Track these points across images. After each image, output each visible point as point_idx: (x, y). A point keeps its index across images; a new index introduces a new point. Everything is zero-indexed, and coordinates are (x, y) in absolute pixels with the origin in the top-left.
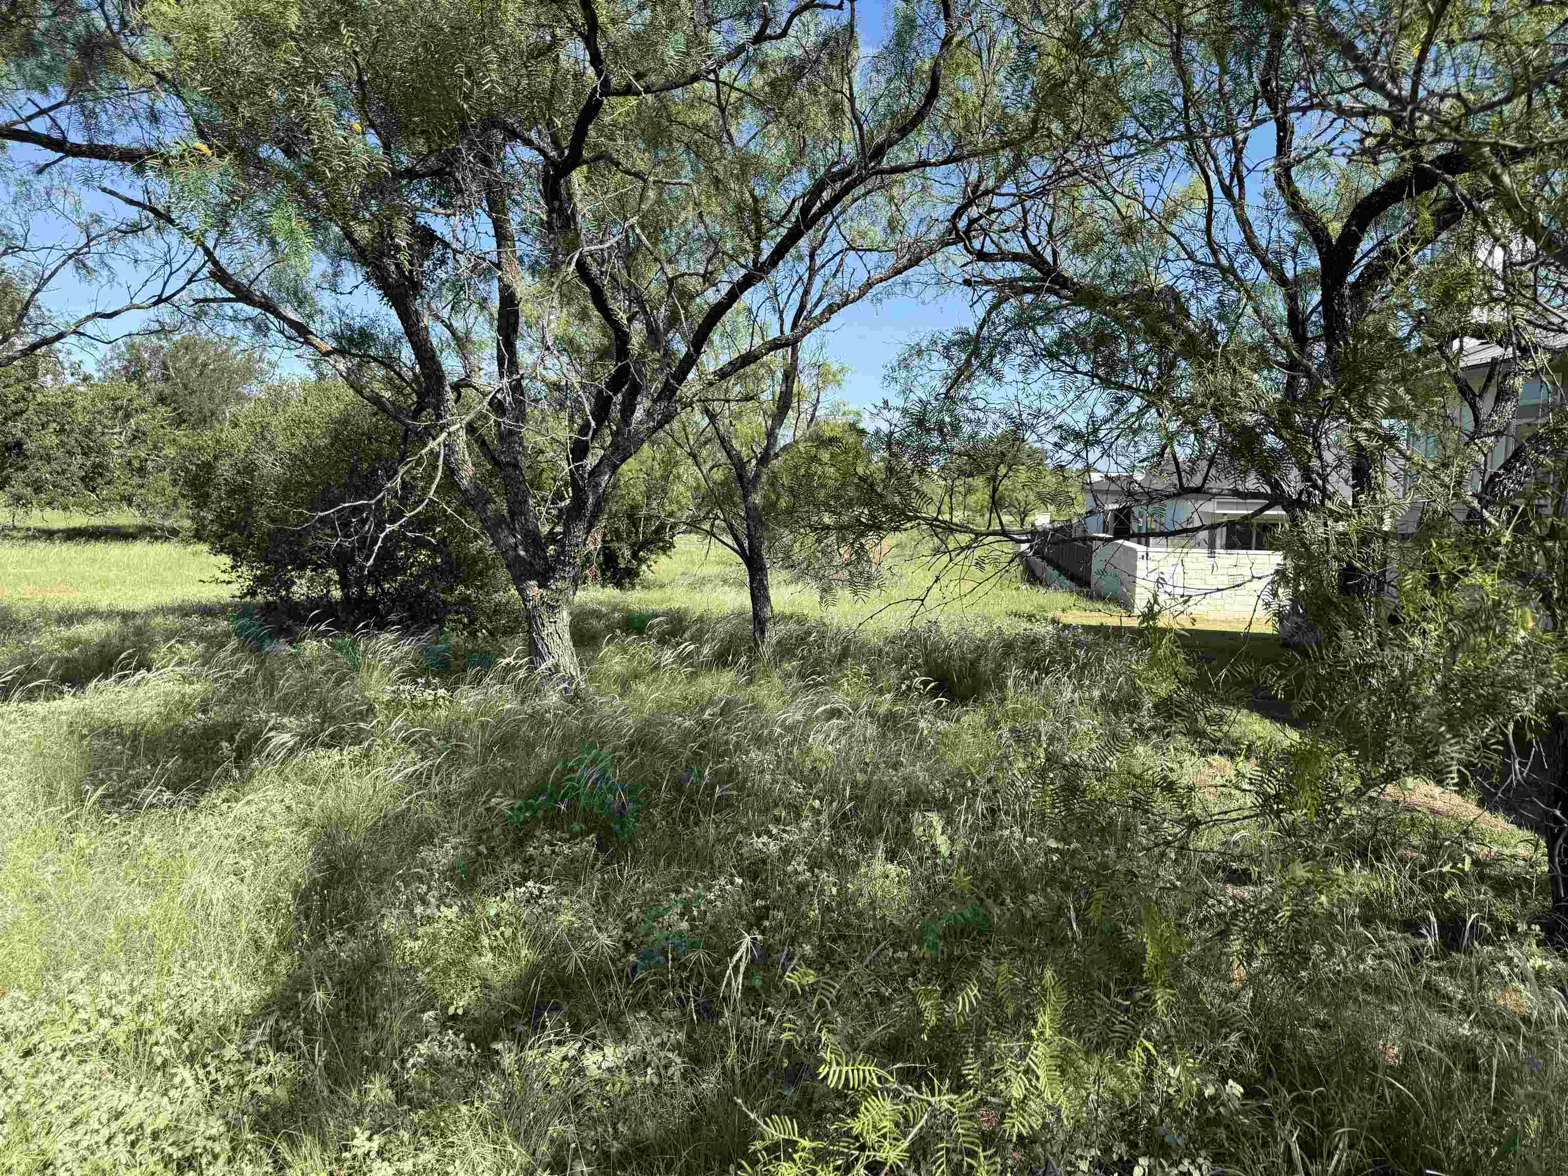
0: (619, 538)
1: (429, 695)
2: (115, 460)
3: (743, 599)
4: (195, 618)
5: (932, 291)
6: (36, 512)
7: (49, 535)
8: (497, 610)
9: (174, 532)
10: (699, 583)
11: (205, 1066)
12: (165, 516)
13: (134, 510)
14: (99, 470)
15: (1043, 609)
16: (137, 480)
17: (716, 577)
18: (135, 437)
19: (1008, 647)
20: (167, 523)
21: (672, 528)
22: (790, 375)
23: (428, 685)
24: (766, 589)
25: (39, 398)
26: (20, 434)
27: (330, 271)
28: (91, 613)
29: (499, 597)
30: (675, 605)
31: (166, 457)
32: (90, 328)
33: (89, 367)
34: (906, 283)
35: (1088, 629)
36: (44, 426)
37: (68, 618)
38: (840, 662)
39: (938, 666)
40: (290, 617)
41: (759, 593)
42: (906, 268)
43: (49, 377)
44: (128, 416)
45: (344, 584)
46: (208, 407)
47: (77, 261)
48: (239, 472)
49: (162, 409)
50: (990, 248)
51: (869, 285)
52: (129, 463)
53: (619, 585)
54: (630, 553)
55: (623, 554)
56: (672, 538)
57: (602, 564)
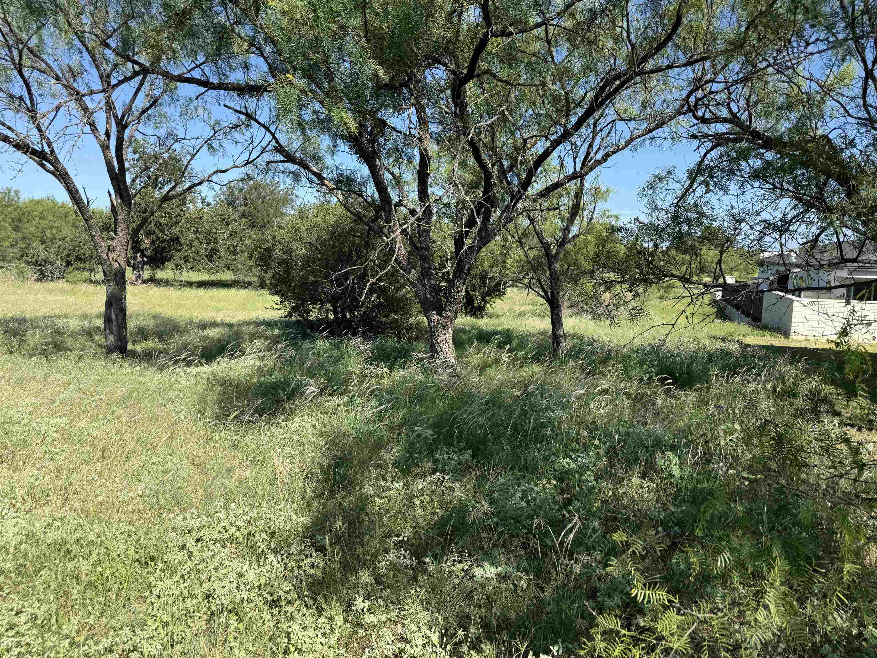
0: (475, 289)
1: (379, 371)
2: (222, 246)
3: (546, 324)
4: (263, 328)
5: (668, 143)
6: (185, 273)
7: (190, 284)
8: (413, 327)
9: (250, 284)
10: (520, 315)
11: (282, 555)
12: (246, 275)
13: (231, 273)
14: (214, 251)
15: (730, 334)
16: (232, 257)
17: (529, 312)
18: (231, 235)
19: (711, 357)
20: (246, 279)
21: (504, 284)
22: (578, 195)
23: (378, 366)
24: (560, 319)
25: (187, 215)
26: (177, 233)
27: (331, 144)
28: (213, 324)
29: (412, 320)
30: (506, 327)
31: (246, 245)
32: (214, 178)
33: (210, 199)
34: (652, 139)
35: (762, 347)
36: (189, 229)
37: (203, 326)
38: (605, 363)
39: (666, 367)
40: (309, 328)
41: (556, 322)
42: (654, 129)
43: (191, 204)
44: (228, 224)
45: (335, 312)
46: (267, 218)
47: (209, 144)
48: (284, 253)
49: (244, 220)
50: (708, 116)
51: (631, 140)
52: (228, 248)
53: (474, 315)
54: (480, 297)
55: (477, 298)
56: (504, 289)
57: (465, 303)
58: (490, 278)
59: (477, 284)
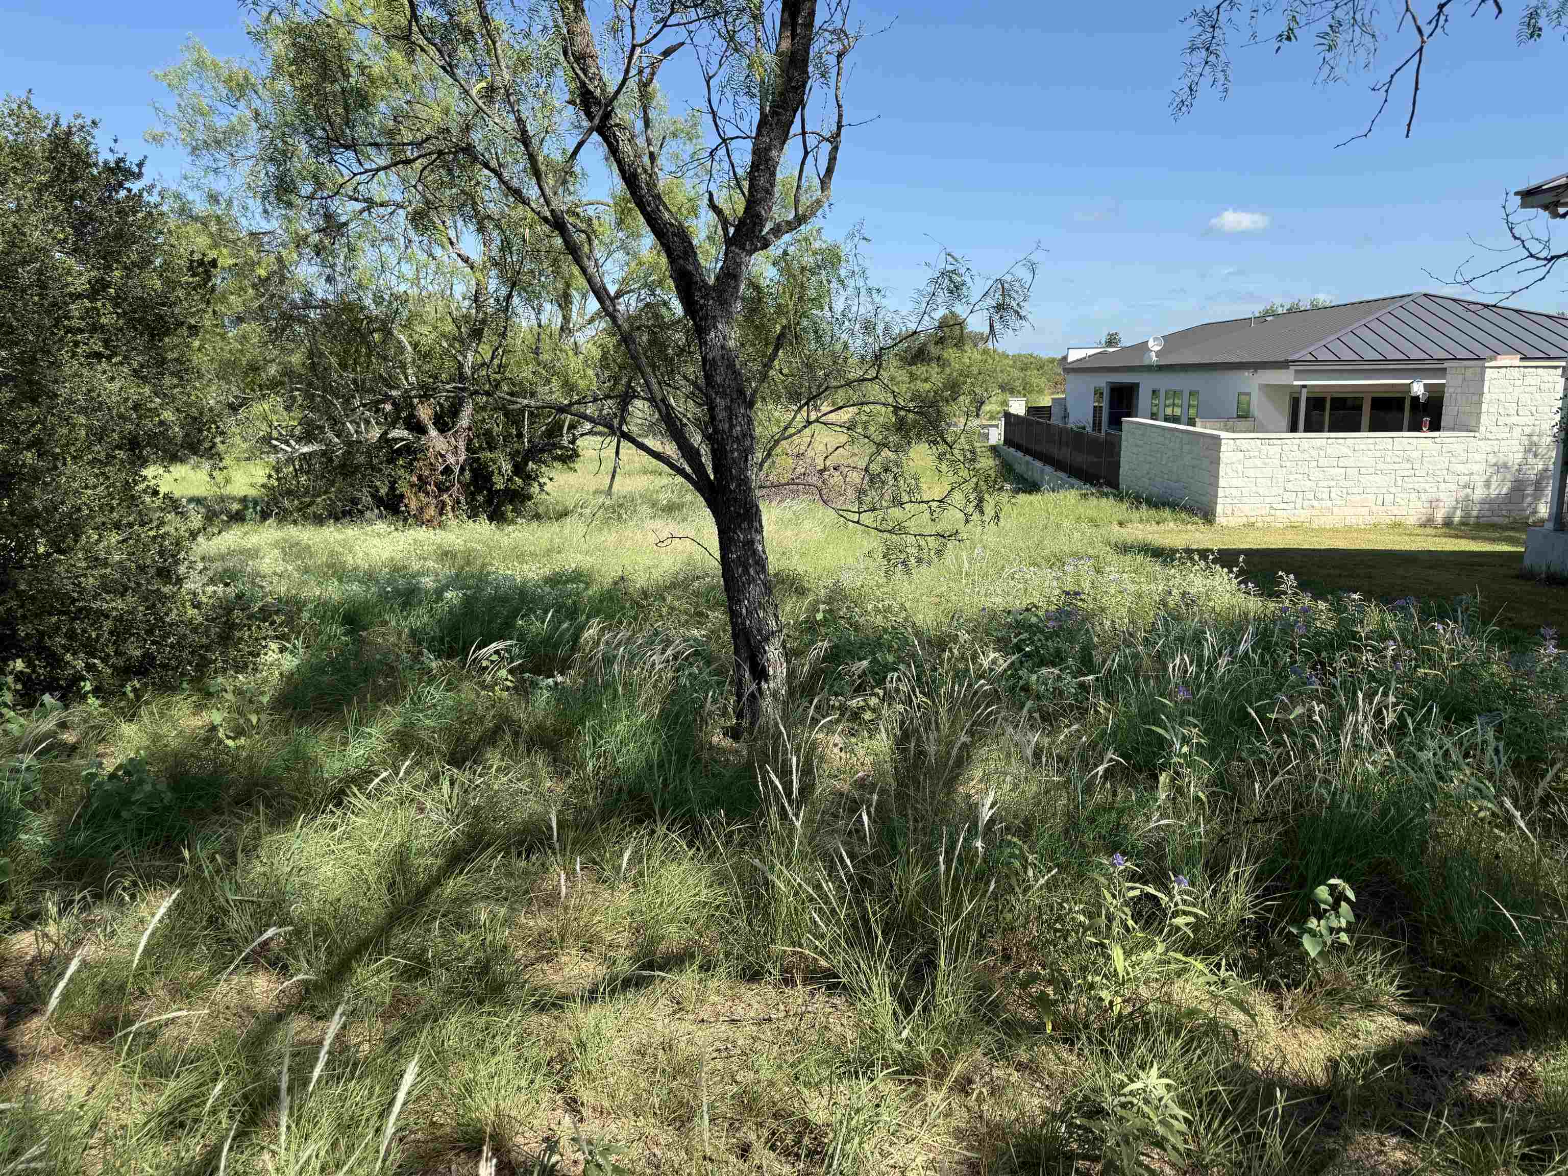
0: (492, 445)
54: (509, 467)
55: (500, 468)
56: (573, 442)
57: (468, 485)
58: (531, 414)
59: (496, 430)
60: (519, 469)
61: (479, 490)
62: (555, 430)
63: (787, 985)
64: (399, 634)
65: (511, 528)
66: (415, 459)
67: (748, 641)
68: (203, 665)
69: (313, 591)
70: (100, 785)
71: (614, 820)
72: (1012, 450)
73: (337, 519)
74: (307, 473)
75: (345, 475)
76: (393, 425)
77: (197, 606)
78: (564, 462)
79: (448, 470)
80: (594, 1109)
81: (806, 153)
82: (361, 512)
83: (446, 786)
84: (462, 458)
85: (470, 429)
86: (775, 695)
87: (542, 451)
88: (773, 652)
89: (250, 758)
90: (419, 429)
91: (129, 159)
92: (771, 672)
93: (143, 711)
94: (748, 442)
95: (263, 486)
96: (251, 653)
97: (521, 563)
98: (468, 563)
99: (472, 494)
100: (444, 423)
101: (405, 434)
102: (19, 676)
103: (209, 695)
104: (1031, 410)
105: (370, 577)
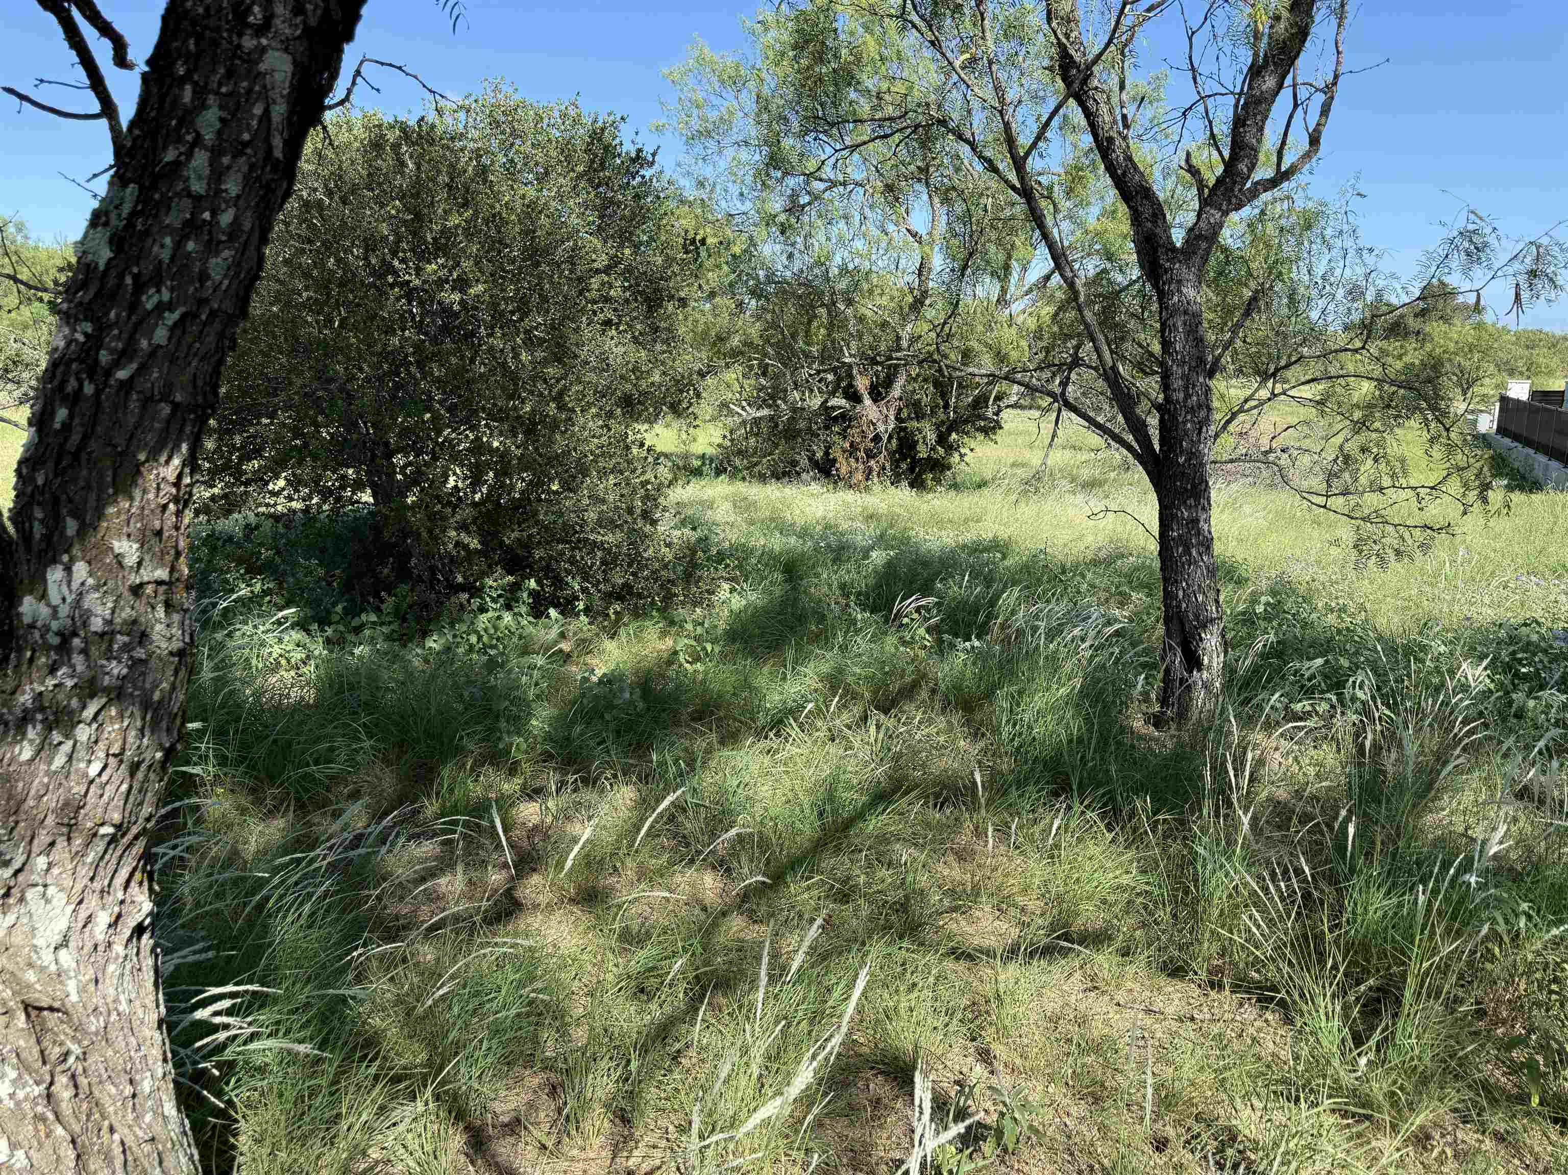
0: (920, 415)
21: (998, 400)
54: (934, 436)
55: (924, 438)
56: (997, 414)
57: (895, 452)
58: (960, 385)
59: (925, 400)
60: (942, 439)
61: (904, 458)
62: (980, 402)
63: (1213, 988)
64: (830, 586)
65: (930, 496)
66: (849, 426)
67: (1182, 624)
68: (669, 598)
69: (758, 541)
70: (590, 689)
71: (1030, 788)
72: (1507, 441)
73: (778, 479)
74: (757, 435)
75: (787, 439)
76: (833, 394)
77: (668, 545)
78: (987, 434)
79: (877, 438)
80: (1006, 1066)
81: (1296, 106)
82: (798, 474)
83: (873, 729)
84: (892, 426)
85: (901, 399)
86: (1206, 686)
87: (966, 422)
88: (1211, 641)
89: (703, 682)
90: (855, 398)
91: (645, 149)
92: (1206, 661)
93: (622, 631)
94: (1203, 414)
95: (719, 445)
96: (708, 591)
97: (940, 529)
98: (892, 526)
99: (897, 461)
100: (876, 395)
101: (843, 402)
102: (532, 593)
103: (672, 623)
104: (1534, 394)
105: (804, 533)
